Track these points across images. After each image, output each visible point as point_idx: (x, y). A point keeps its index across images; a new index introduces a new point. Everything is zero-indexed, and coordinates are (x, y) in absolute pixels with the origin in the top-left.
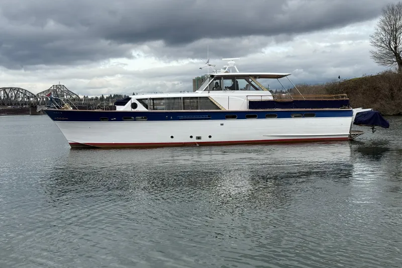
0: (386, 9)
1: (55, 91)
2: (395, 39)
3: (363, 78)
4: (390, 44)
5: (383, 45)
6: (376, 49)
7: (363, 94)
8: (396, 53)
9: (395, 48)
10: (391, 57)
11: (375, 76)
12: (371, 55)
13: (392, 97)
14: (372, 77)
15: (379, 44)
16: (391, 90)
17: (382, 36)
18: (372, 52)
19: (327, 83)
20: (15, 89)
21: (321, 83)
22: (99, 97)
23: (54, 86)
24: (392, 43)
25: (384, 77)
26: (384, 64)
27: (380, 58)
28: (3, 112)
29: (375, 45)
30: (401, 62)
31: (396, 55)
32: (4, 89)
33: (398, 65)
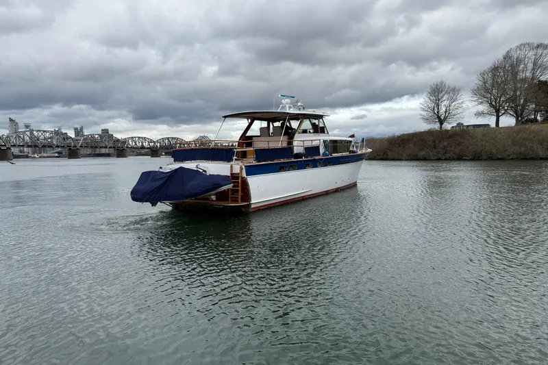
0: (432, 84)
1: (201, 140)
2: (438, 105)
3: (414, 133)
4: (434, 109)
5: (429, 110)
6: (424, 113)
7: (414, 144)
9: (438, 112)
10: (435, 119)
11: (423, 132)
12: (420, 117)
13: (435, 147)
14: (421, 132)
15: (426, 109)
16: (434, 141)
17: (428, 104)
18: (421, 115)
19: (389, 137)
20: (175, 138)
21: (384, 137)
23: (200, 136)
24: (436, 109)
25: (430, 132)
26: (430, 123)
27: (427, 119)
28: (167, 154)
29: (423, 110)
30: (441, 122)
31: (439, 117)
32: (168, 138)
33: (439, 125)
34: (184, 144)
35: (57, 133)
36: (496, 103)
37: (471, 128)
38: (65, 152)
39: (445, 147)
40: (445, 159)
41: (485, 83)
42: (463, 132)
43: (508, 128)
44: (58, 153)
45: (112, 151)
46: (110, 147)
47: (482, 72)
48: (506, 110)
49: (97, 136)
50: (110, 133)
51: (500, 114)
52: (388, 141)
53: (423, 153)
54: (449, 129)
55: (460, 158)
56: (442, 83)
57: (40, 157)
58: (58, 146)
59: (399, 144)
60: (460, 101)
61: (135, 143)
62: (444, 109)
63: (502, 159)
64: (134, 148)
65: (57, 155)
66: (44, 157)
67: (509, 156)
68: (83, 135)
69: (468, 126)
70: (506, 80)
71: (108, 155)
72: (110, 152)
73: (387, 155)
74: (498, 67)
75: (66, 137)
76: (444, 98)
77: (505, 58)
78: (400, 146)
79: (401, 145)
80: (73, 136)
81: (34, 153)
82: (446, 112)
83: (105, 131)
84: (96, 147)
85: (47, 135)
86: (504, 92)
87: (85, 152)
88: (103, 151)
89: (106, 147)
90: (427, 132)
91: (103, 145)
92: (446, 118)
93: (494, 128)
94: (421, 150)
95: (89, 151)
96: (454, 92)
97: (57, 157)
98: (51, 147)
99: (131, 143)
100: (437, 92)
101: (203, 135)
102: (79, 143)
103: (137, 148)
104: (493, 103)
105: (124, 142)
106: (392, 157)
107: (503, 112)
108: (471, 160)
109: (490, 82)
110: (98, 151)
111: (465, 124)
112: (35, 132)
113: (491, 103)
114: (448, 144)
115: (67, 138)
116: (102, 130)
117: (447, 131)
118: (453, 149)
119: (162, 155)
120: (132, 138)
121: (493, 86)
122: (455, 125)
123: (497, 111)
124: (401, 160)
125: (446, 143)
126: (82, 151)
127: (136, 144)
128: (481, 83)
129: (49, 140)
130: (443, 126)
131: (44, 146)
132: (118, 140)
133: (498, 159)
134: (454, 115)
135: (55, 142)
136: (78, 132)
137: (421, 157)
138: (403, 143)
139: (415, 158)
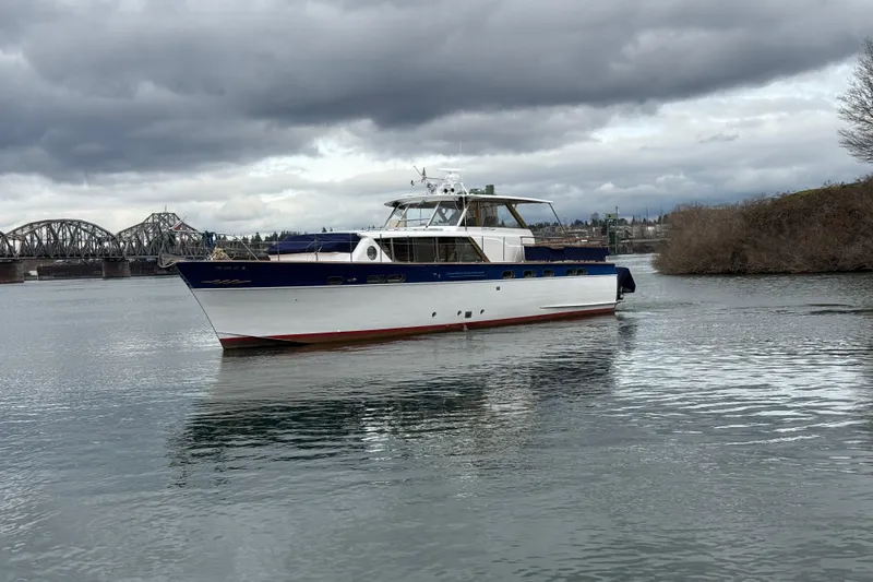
1: (155, 226)
3: (824, 190)
5: (867, 117)
6: (852, 127)
7: (825, 224)
11: (851, 186)
12: (841, 138)
14: (843, 187)
15: (858, 115)
17: (864, 97)
18: (842, 133)
19: (745, 201)
20: (71, 222)
21: (733, 203)
22: (250, 237)
23: (153, 214)
27: (860, 146)
28: (45, 273)
29: (850, 116)
32: (48, 224)
34: (100, 241)
52: (746, 217)
53: (852, 252)
59: (779, 225)
73: (745, 260)
78: (782, 232)
79: (786, 227)
94: (850, 241)
106: (761, 266)
119: (28, 276)
124: (787, 273)
137: (849, 265)
138: (790, 222)
139: (827, 267)
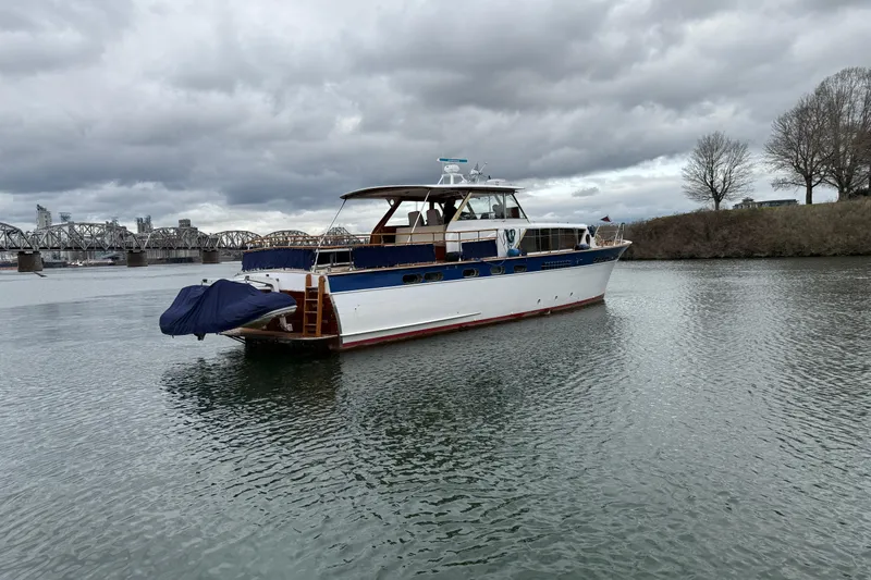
0: (701, 138)
1: (334, 234)
2: (712, 171)
3: (674, 217)
4: (705, 177)
5: (697, 179)
6: (689, 184)
7: (675, 234)
8: (712, 188)
9: (712, 182)
10: (707, 193)
11: (689, 215)
12: (684, 190)
13: (708, 238)
14: (685, 215)
15: (692, 178)
16: (707, 229)
17: (696, 169)
18: (684, 187)
20: (294, 232)
23: (333, 228)
24: (708, 177)
25: (699, 215)
26: (699, 199)
27: (694, 194)
29: (688, 179)
30: (718, 198)
31: (713, 190)
32: (283, 232)
33: (714, 203)
34: (308, 241)
35: (110, 227)
36: (805, 164)
37: (764, 207)
38: (123, 256)
39: (724, 238)
40: (726, 258)
41: (786, 134)
42: (752, 213)
43: (827, 204)
44: (112, 258)
45: (196, 253)
46: (193, 248)
47: (782, 115)
48: (822, 177)
49: (172, 231)
50: (193, 225)
51: (813, 184)
52: (633, 230)
53: (690, 247)
54: (731, 208)
55: (750, 255)
56: (716, 135)
57: (85, 265)
58: (112, 248)
59: (650, 235)
60: (747, 164)
61: (232, 240)
62: (721, 177)
63: (818, 255)
64: (231, 249)
65: (110, 261)
66: (91, 265)
67: (829, 249)
68: (151, 230)
69: (761, 204)
70: (821, 128)
71: (189, 260)
72: (193, 256)
73: (632, 253)
74: (807, 109)
75: (124, 233)
76: (721, 160)
77: (818, 94)
78: (651, 237)
79: (654, 235)
80: (135, 231)
81: (75, 259)
82: (724, 182)
83: (186, 223)
84: (171, 248)
85: (96, 230)
86: (819, 148)
87: (155, 257)
88: (182, 254)
89: (186, 248)
90: (696, 214)
91: (181, 244)
92: (725, 191)
93: (803, 206)
94: (688, 243)
95: (159, 255)
96: (738, 149)
97: (111, 264)
98: (100, 248)
99: (225, 240)
100: (709, 150)
101: (337, 226)
102: (144, 242)
103: (235, 248)
104: (802, 166)
105: (215, 239)
107: (818, 179)
108: (768, 257)
109: (795, 131)
110: (174, 254)
111: (756, 201)
112: (76, 227)
113: (798, 166)
114: (730, 233)
115: (127, 235)
116: (180, 221)
117: (726, 211)
118: (737, 240)
120: (227, 232)
121: (800, 139)
122: (739, 201)
123: (809, 179)
124: (655, 259)
125: (726, 232)
126: (149, 255)
127: (233, 242)
128: (781, 135)
129: (99, 239)
130: (721, 204)
131: (91, 248)
132: (205, 237)
133: (812, 255)
134: (739, 187)
135: (107, 242)
136: (144, 225)
137: (686, 255)
138: (656, 233)
139: (676, 257)
